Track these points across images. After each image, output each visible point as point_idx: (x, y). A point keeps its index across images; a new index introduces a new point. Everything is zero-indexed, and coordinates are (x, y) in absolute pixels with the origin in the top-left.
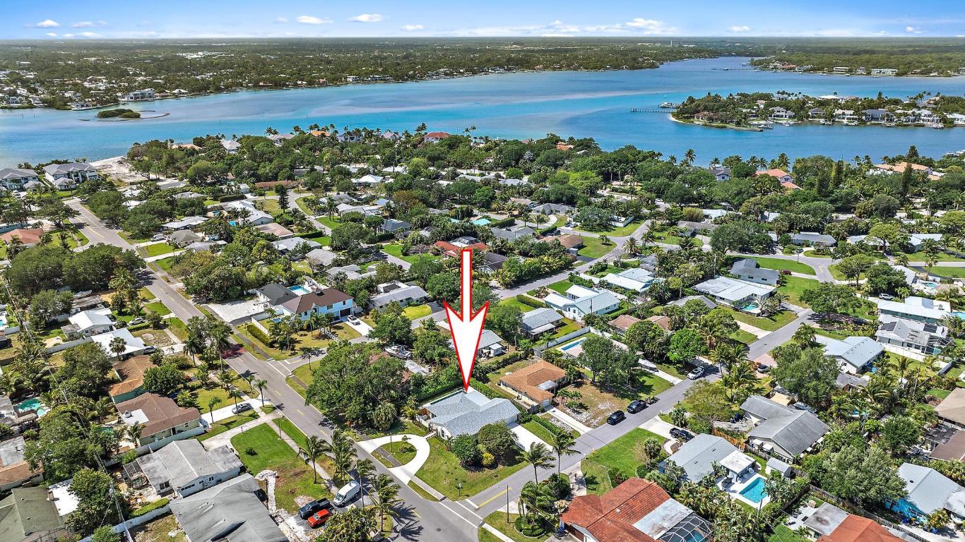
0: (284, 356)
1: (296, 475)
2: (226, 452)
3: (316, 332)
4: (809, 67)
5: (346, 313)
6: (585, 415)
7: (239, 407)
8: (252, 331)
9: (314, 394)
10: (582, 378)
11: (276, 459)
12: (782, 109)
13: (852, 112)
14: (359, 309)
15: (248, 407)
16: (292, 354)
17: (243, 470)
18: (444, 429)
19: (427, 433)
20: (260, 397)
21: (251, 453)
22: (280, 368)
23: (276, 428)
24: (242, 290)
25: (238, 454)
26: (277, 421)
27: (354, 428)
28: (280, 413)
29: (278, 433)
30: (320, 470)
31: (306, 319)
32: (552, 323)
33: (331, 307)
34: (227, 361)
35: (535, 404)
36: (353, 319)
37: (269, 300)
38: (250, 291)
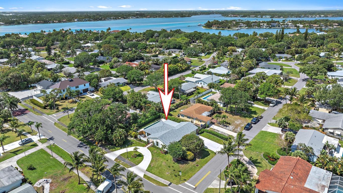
0: (52, 112)
1: (65, 180)
2: (12, 170)
3: (71, 100)
4: (242, 15)
5: (86, 91)
6: (231, 127)
7: (24, 141)
8: (33, 102)
9: (73, 128)
10: (220, 110)
11: (50, 170)
12: (242, 24)
13: (266, 24)
14: (93, 89)
15: (30, 141)
16: (57, 112)
17: (24, 181)
18: (158, 141)
19: (147, 145)
20: (38, 134)
21: (31, 168)
22: (51, 118)
23: (49, 151)
24: (28, 84)
25: (21, 170)
26: (50, 147)
27: (100, 146)
28: (51, 142)
29: (51, 154)
30: (81, 175)
31: (64, 94)
32: (193, 88)
33: (78, 87)
34: (17, 118)
35: (203, 124)
36: (90, 93)
37: (42, 87)
38: (32, 85)
